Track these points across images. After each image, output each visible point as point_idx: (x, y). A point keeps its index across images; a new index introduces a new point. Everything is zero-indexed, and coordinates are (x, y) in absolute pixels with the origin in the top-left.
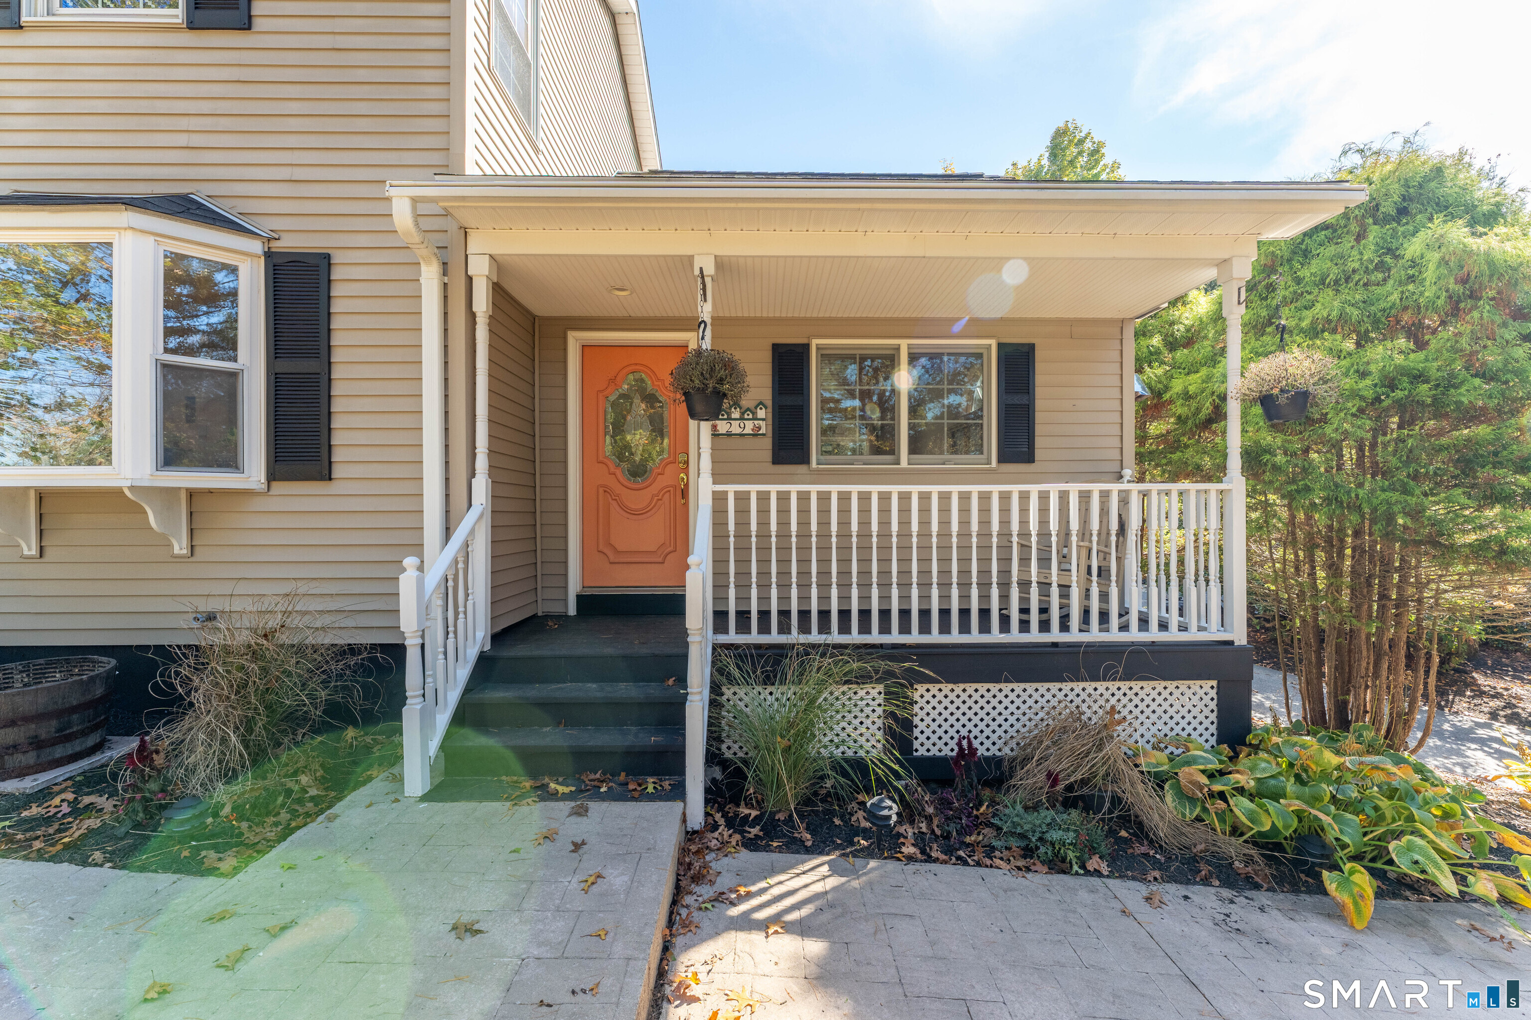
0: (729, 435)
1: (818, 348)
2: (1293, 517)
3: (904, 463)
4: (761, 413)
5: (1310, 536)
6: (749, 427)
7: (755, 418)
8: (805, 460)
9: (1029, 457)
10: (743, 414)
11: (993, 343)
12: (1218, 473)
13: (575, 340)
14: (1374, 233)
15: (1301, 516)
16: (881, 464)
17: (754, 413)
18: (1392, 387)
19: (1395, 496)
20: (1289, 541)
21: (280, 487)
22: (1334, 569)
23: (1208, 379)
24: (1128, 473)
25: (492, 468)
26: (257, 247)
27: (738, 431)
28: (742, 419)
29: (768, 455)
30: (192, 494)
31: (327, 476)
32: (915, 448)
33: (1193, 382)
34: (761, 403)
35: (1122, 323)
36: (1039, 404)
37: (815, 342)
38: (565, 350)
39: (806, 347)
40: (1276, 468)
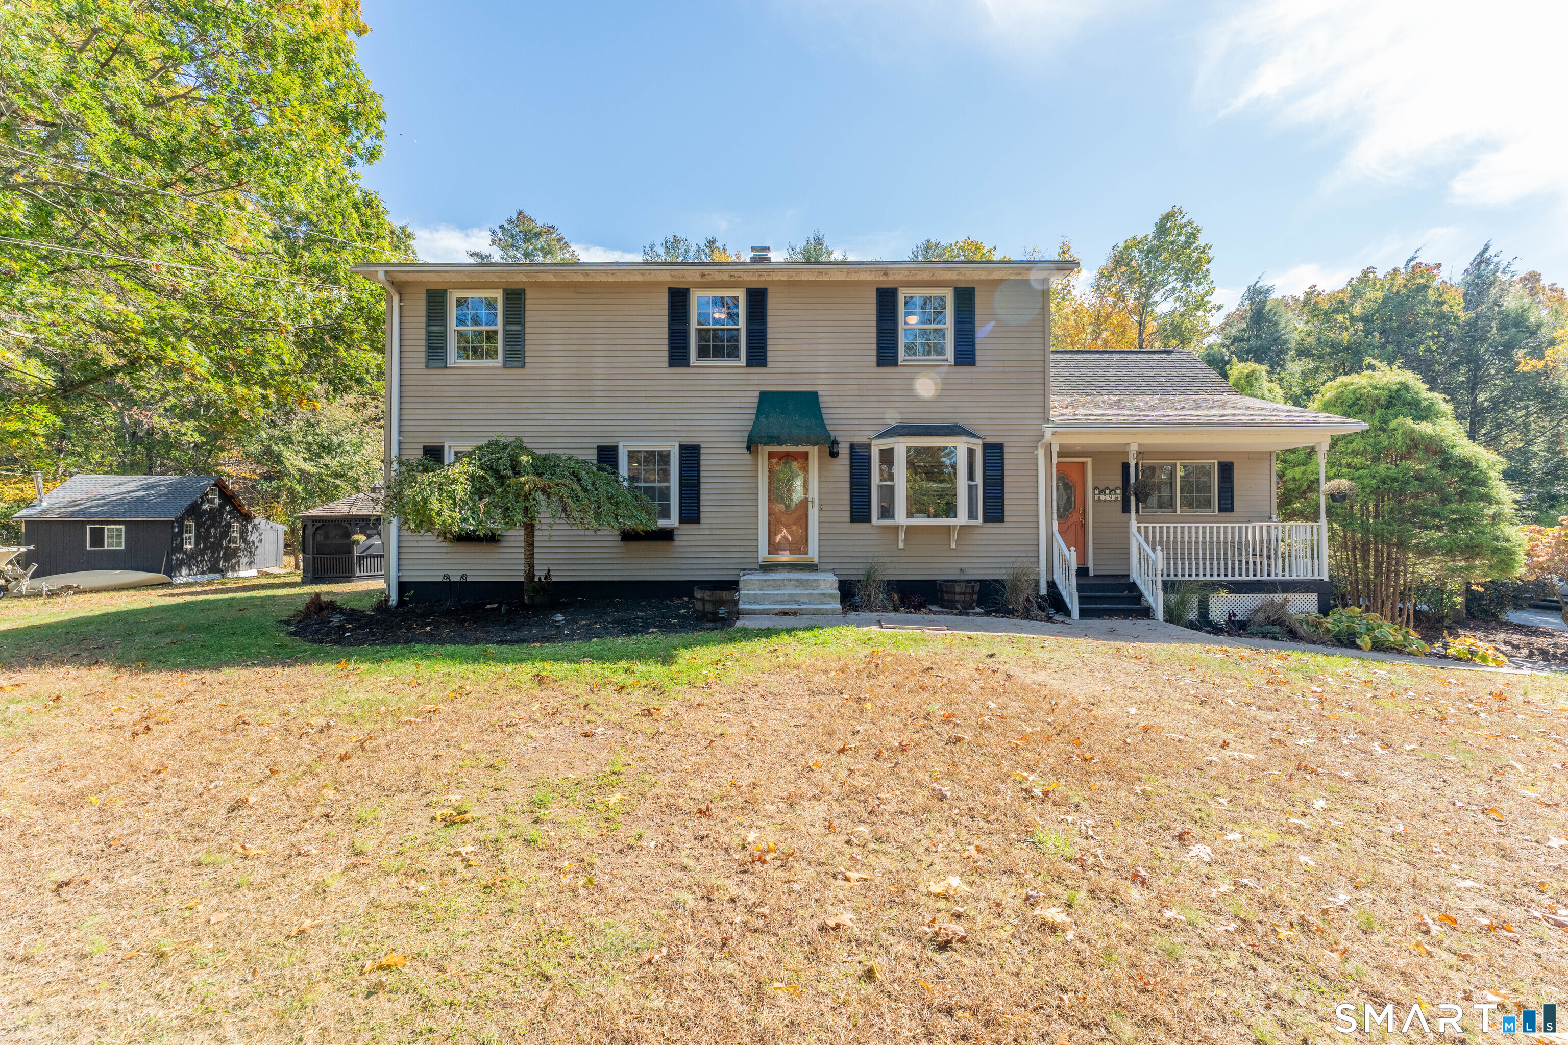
0: (1105, 501)
2: (1345, 535)
3: (1178, 514)
5: (1354, 543)
6: (1112, 497)
9: (1231, 510)
10: (1110, 492)
11: (1215, 462)
12: (1315, 517)
14: (1379, 412)
15: (1349, 535)
16: (1167, 513)
17: (1115, 492)
18: (1384, 483)
19: (1384, 526)
20: (1344, 547)
21: (988, 525)
22: (1365, 559)
23: (1304, 472)
24: (1274, 516)
26: (980, 442)
27: (1108, 499)
28: (1110, 494)
31: (1004, 521)
32: (1184, 507)
33: (1297, 472)
35: (1270, 453)
36: (1236, 487)
40: (1337, 514)
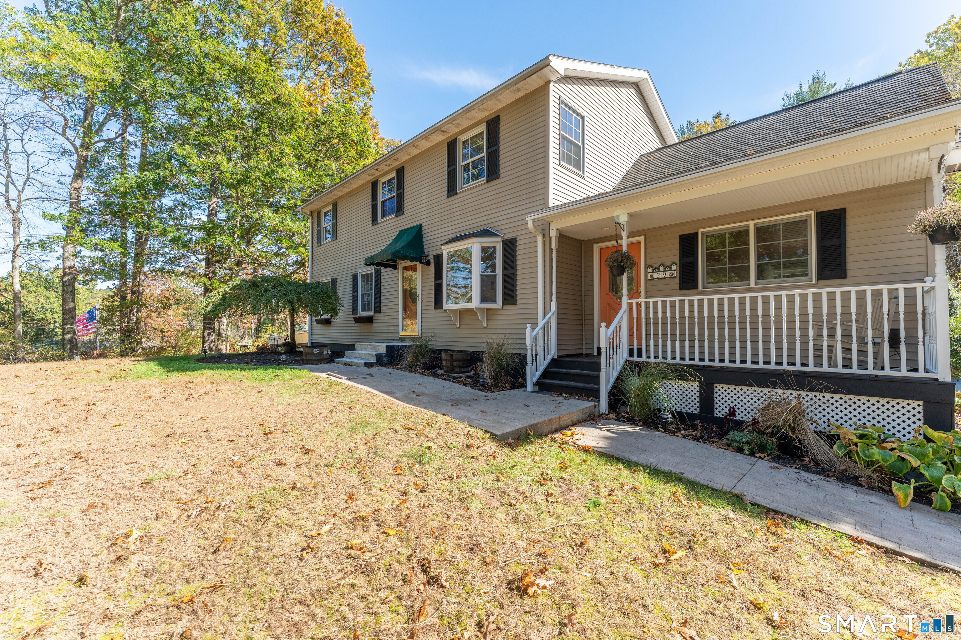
0: (659, 279)
1: (703, 233)
3: (752, 284)
4: (674, 267)
6: (668, 274)
7: (671, 270)
8: (696, 287)
9: (843, 275)
10: (665, 269)
11: (813, 213)
13: (596, 248)
16: (740, 286)
17: (670, 268)
21: (506, 307)
25: (558, 298)
26: (500, 239)
27: (663, 276)
28: (665, 271)
29: (677, 286)
30: (488, 310)
31: (515, 303)
32: (760, 275)
34: (674, 263)
35: (925, 181)
36: (850, 243)
37: (700, 231)
38: (593, 251)
39: (696, 234)
